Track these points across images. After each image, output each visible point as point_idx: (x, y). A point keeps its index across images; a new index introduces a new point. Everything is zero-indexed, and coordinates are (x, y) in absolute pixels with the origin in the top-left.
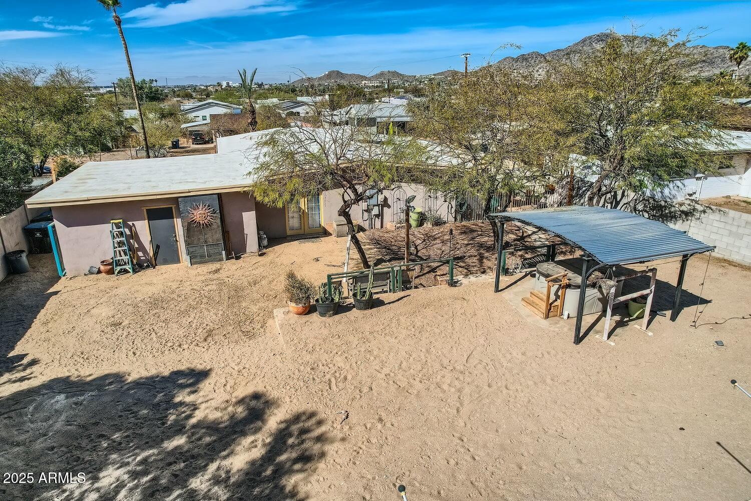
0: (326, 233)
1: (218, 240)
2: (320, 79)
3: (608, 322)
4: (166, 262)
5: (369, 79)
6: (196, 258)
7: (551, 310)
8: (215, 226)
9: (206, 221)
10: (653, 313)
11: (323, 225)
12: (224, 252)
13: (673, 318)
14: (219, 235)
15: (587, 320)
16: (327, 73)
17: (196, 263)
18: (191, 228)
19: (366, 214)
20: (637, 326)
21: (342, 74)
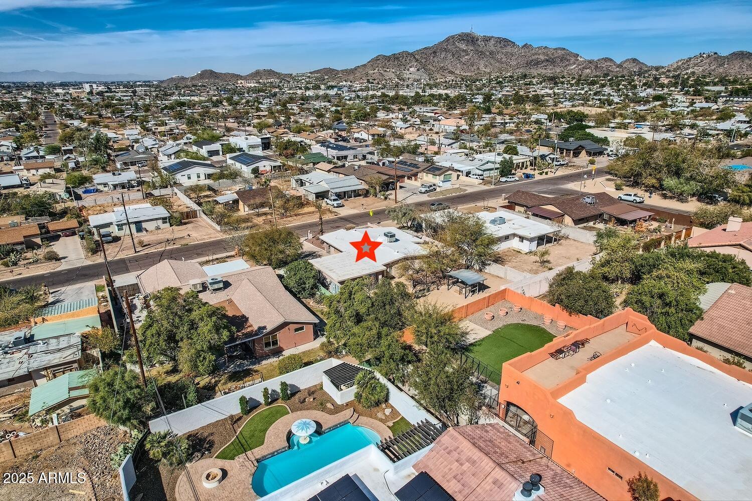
2: (192, 78)
3: (471, 294)
5: (245, 78)
7: (460, 293)
10: (479, 291)
13: (483, 292)
15: (467, 294)
16: (199, 72)
20: (476, 294)
21: (216, 73)
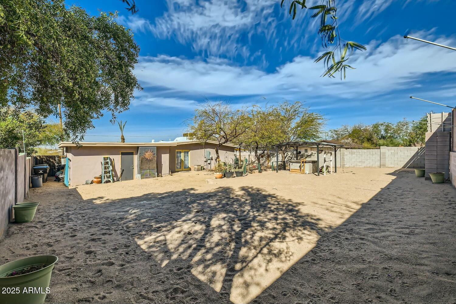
0: (190, 169)
1: (154, 167)
4: (126, 179)
6: (143, 176)
8: (154, 161)
9: (150, 158)
11: (189, 166)
12: (156, 173)
14: (155, 165)
17: (143, 178)
18: (143, 161)
19: (205, 163)
